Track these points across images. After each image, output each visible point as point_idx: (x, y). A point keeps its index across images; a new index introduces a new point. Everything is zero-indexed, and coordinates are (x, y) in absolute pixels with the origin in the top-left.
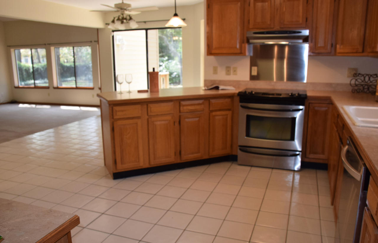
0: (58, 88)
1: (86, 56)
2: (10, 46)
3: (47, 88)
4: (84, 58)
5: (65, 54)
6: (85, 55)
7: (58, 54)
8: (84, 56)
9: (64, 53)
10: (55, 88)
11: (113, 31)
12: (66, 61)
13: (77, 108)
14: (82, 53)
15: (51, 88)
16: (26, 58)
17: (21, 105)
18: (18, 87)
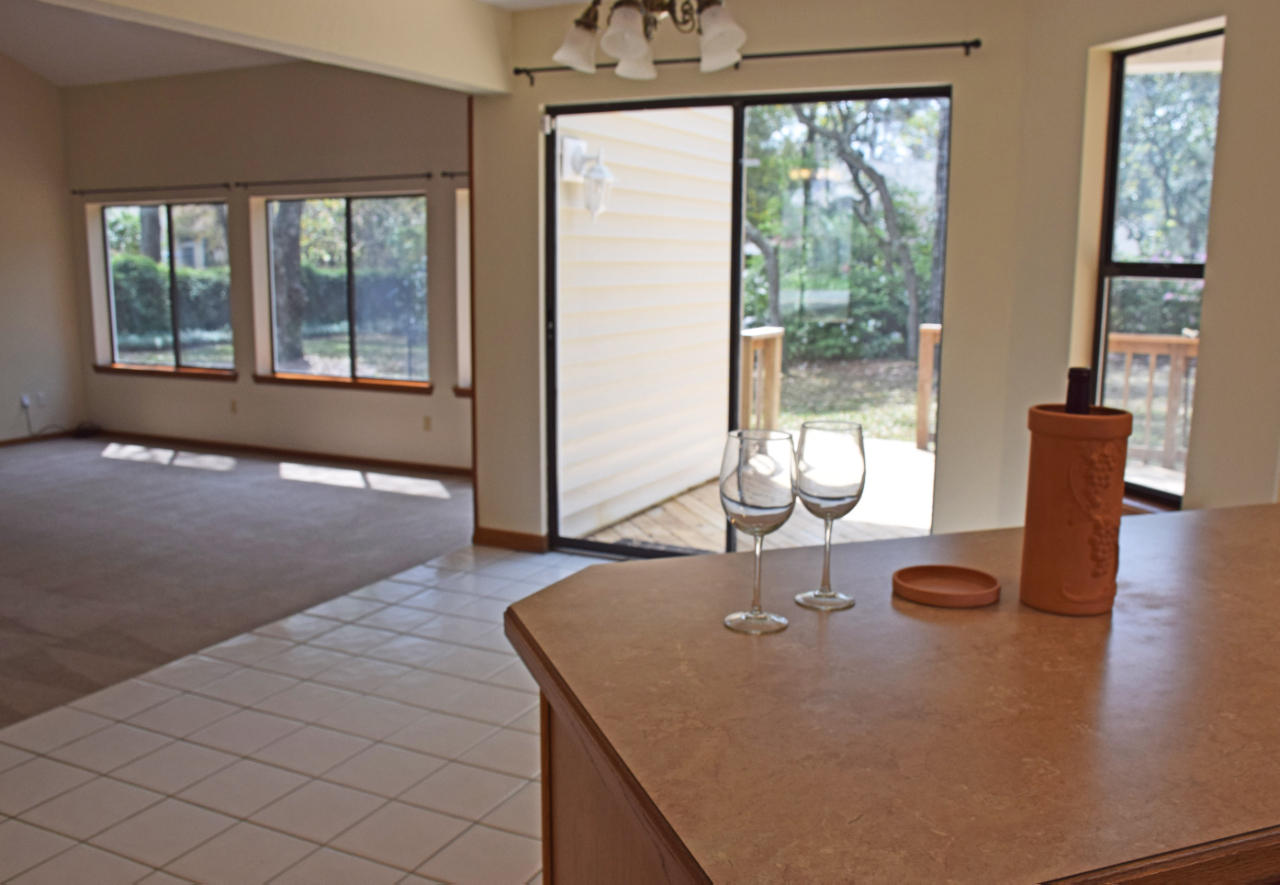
0: (272, 380)
1: (400, 244)
2: (82, 193)
3: (230, 377)
4: (395, 252)
5: (324, 233)
6: (395, 238)
7: (293, 232)
8: (393, 243)
9: (319, 230)
10: (259, 380)
11: (554, 112)
12: (327, 258)
13: (350, 478)
14: (387, 231)
15: (245, 379)
16: (188, 245)
17: (113, 451)
18: (109, 370)
